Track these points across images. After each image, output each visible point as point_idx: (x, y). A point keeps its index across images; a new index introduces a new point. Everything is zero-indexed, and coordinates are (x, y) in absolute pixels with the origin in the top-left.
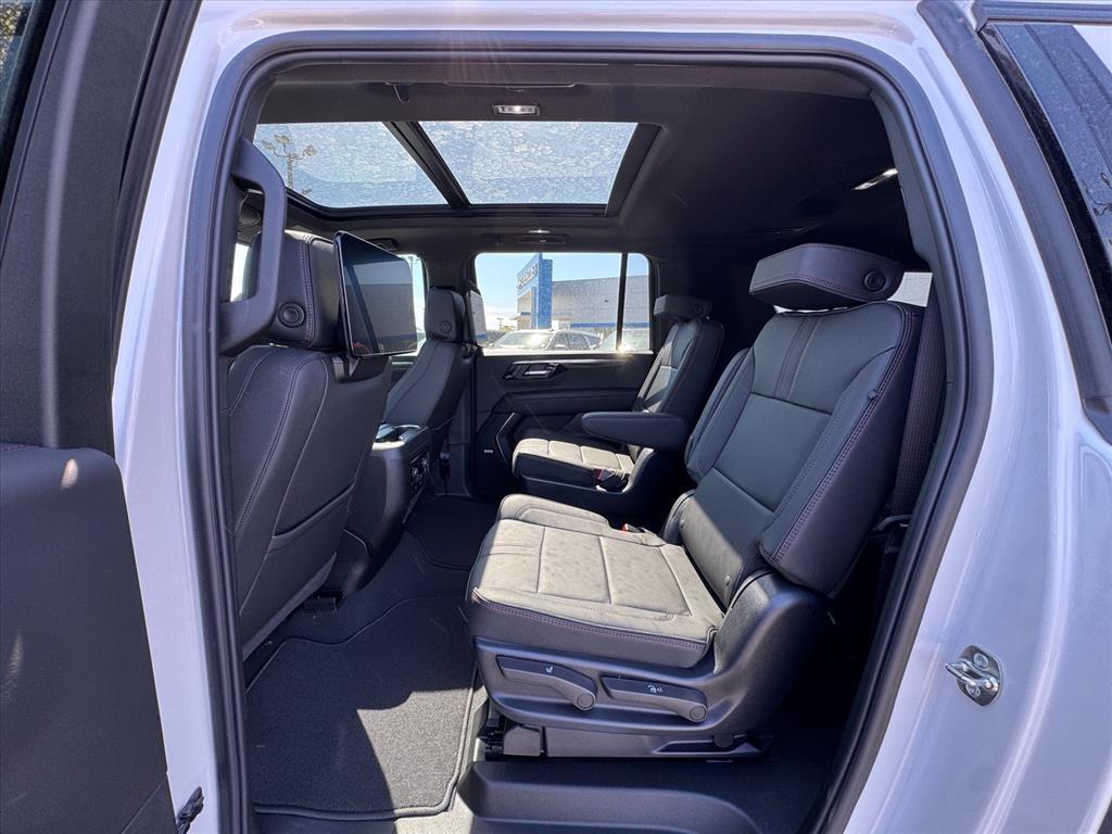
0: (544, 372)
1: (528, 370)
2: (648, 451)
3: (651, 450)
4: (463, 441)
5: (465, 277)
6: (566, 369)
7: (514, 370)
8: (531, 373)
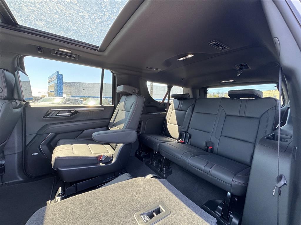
0: (67, 114)
1: (58, 113)
2: (120, 145)
3: (122, 144)
4: (16, 152)
5: (16, 65)
6: (78, 112)
7: (49, 114)
8: (60, 114)
